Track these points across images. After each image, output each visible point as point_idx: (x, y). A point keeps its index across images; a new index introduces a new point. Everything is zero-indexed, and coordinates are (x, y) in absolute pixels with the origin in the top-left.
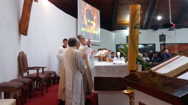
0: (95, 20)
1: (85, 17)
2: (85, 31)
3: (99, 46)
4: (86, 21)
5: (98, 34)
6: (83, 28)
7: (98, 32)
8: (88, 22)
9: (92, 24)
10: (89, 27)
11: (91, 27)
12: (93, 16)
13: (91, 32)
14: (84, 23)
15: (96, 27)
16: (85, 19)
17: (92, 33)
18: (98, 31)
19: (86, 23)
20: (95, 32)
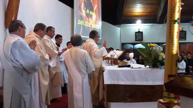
0: (96, 10)
1: (82, 6)
2: (83, 25)
4: (84, 11)
5: (99, 29)
6: (80, 21)
7: (99, 26)
8: (87, 12)
9: (91, 16)
10: (87, 19)
11: (90, 19)
12: (93, 4)
13: (90, 27)
14: (82, 14)
15: (96, 20)
16: (83, 8)
18: (99, 24)
19: (84, 14)
20: (95, 26)
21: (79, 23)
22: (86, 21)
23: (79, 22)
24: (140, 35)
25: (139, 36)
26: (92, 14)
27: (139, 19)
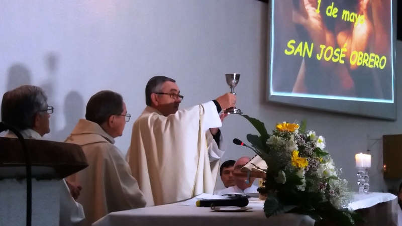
2: (310, 55)
3: (389, 123)
5: (382, 68)
6: (296, 45)
7: (383, 58)
8: (329, 14)
9: (348, 27)
10: (328, 37)
11: (341, 37)
13: (342, 62)
14: (303, 20)
15: (371, 37)
16: (311, 2)
17: (347, 64)
19: (314, 21)
20: (366, 58)
21: (290, 50)
22: (324, 43)
23: (289, 45)
26: (352, 21)
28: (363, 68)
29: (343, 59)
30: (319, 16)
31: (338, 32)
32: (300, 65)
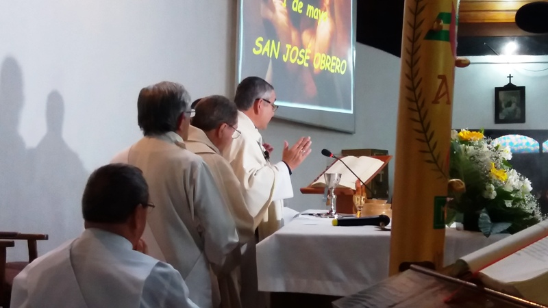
0: (332, 1)
2: (277, 57)
3: (348, 136)
4: (280, 6)
5: (343, 73)
7: (344, 61)
8: (295, 9)
9: (312, 25)
10: (294, 35)
11: (306, 36)
13: (306, 65)
14: (270, 14)
15: (333, 37)
17: (311, 67)
18: (343, 56)
19: (281, 16)
20: (328, 61)
21: (258, 49)
22: (290, 42)
23: (257, 44)
24: (514, 99)
25: (509, 104)
26: (316, 17)
27: (513, 38)
28: (325, 72)
29: (307, 61)
30: (286, 11)
31: (303, 31)
32: (267, 67)
